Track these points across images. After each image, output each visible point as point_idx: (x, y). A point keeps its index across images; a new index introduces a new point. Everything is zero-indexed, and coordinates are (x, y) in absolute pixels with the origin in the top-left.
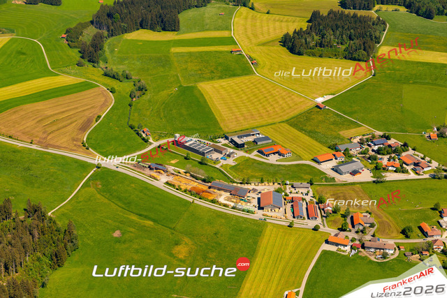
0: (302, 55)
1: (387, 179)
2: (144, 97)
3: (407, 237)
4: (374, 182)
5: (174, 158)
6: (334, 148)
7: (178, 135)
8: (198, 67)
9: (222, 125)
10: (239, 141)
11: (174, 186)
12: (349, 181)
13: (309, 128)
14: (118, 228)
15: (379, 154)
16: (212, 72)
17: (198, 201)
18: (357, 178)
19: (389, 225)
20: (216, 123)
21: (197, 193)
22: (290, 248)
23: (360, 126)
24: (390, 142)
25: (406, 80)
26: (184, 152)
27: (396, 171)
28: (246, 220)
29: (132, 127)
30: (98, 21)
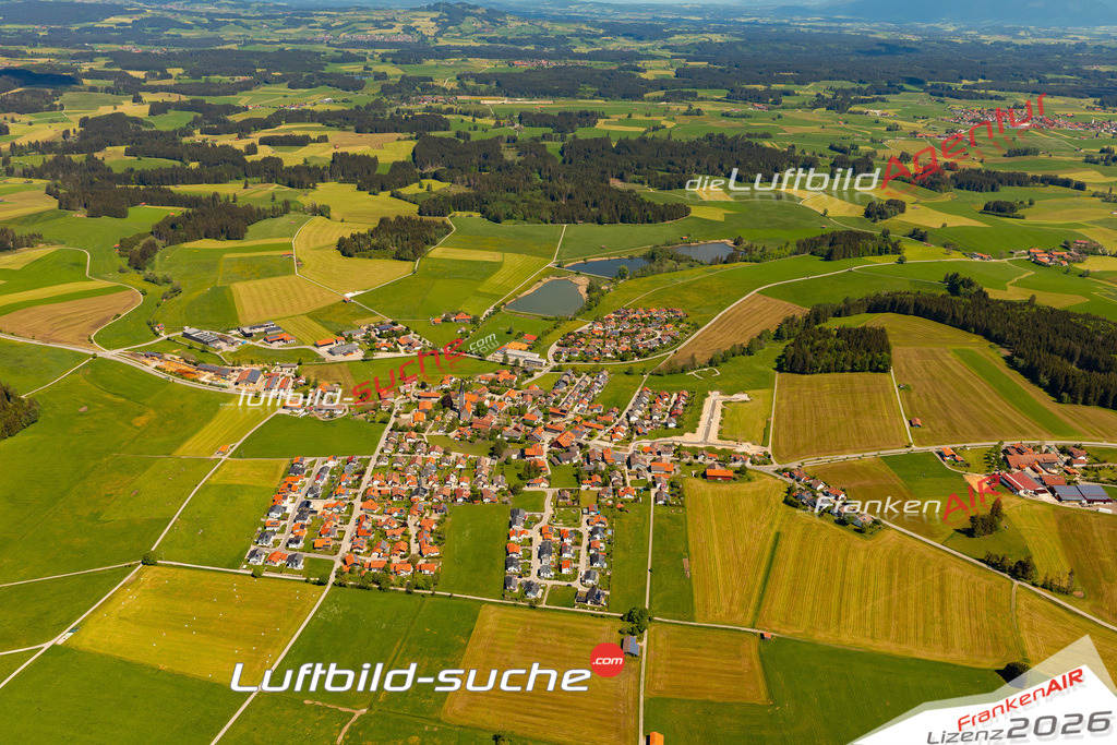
0: (353, 257)
1: (376, 358)
2: (176, 298)
4: (362, 360)
5: (177, 348)
6: (340, 334)
7: (188, 328)
8: (241, 270)
9: (239, 319)
10: (247, 331)
11: (162, 369)
12: (339, 361)
13: (325, 319)
14: (87, 405)
15: (380, 338)
16: (253, 274)
17: (179, 381)
18: (350, 358)
20: (235, 317)
21: (181, 374)
23: (377, 316)
24: (395, 327)
25: (443, 276)
26: (187, 342)
27: (388, 351)
28: (217, 393)
30: (157, 231)
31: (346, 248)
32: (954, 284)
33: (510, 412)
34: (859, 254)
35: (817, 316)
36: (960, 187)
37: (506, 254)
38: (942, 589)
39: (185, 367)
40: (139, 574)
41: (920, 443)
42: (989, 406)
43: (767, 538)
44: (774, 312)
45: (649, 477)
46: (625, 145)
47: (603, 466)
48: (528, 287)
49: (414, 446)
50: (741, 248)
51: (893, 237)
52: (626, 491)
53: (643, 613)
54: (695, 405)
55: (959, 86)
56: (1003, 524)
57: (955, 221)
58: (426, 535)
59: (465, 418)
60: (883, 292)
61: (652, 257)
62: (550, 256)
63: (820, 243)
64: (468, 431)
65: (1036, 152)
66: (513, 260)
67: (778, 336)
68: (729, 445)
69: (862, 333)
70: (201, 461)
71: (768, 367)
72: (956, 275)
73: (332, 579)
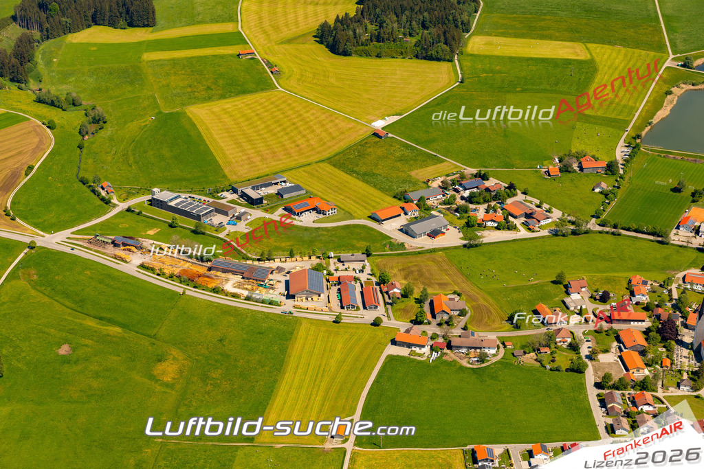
0: (350, 55)
1: (485, 240)
2: (102, 133)
3: (517, 327)
4: (465, 246)
5: (151, 227)
6: (403, 197)
7: (156, 190)
8: (186, 82)
9: (226, 171)
11: (152, 270)
12: (427, 248)
13: (363, 169)
14: (66, 341)
15: (471, 203)
16: (209, 88)
17: (191, 292)
18: (439, 242)
19: (489, 311)
20: (217, 169)
21: (190, 279)
22: (337, 355)
23: (442, 161)
24: (487, 184)
25: (511, 86)
26: (167, 216)
27: (497, 228)
28: (267, 315)
29: (84, 182)
37: (590, 46)
39: (189, 266)
48: (657, 104)
66: (608, 57)
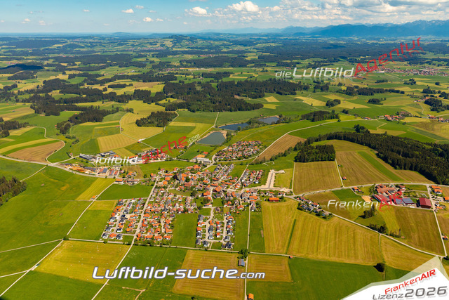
0: (142, 126)
1: (150, 162)
2: (77, 143)
3: (145, 178)
4: (144, 163)
5: (77, 161)
7: (81, 154)
8: (101, 133)
10: (103, 154)
11: (71, 169)
13: (131, 149)
14: (44, 183)
16: (105, 134)
19: (141, 175)
20: (98, 150)
22: (102, 184)
23: (150, 147)
25: (174, 132)
26: (81, 159)
27: (154, 160)
28: (92, 177)
29: (67, 153)
30: (70, 120)
31: (139, 123)
32: (358, 128)
33: (198, 180)
34: (324, 119)
35: (309, 142)
36: (360, 94)
37: (197, 123)
38: (354, 238)
39: (80, 168)
40: (62, 244)
41: (346, 185)
42: (371, 171)
43: (291, 221)
44: (293, 141)
45: (249, 201)
46: (240, 83)
47: (232, 198)
48: (205, 135)
49: (163, 193)
50: (282, 118)
51: (336, 112)
52: (240, 207)
53: (246, 250)
54: (265, 175)
55: (359, 59)
56: (375, 213)
57: (358, 106)
58: (167, 225)
59: (182, 182)
60: (333, 132)
61: (250, 123)
62: (213, 124)
63: (310, 116)
64: (183, 187)
65: (387, 81)
66: (199, 126)
67: (295, 149)
68: (277, 189)
69: (325, 147)
70: (85, 202)
71: (292, 160)
72: (358, 125)
73: (133, 243)
